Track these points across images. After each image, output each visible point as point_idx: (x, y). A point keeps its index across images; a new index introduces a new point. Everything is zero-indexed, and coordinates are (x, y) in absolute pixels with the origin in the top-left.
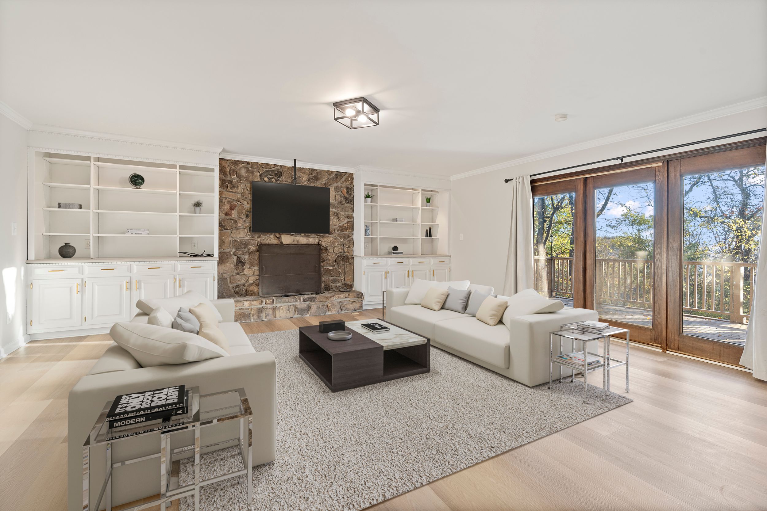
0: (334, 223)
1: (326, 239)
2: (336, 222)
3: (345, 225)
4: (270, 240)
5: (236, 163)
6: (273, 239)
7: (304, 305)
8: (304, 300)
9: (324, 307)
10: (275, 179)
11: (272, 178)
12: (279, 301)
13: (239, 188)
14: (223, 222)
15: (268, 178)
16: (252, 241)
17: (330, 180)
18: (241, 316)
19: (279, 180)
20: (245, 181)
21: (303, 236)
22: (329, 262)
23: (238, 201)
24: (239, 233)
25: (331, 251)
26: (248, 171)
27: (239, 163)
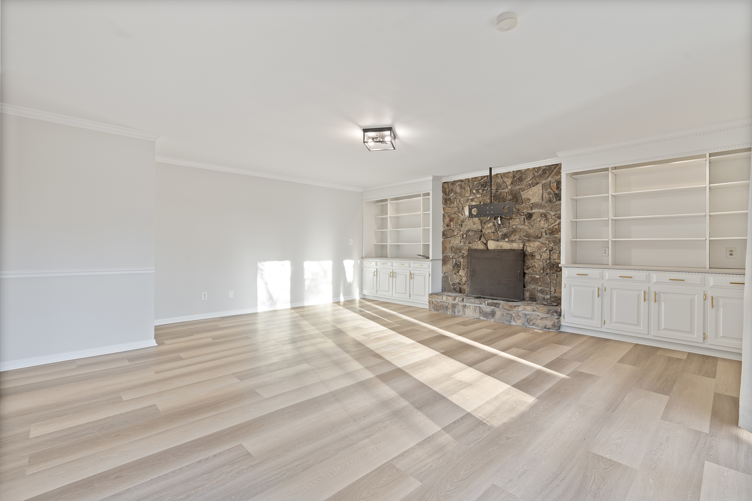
0: (542, 225)
1: (531, 244)
2: (544, 224)
3: (555, 227)
4: (478, 246)
5: (454, 183)
6: (480, 244)
7: (489, 309)
8: (489, 304)
9: (509, 315)
10: (481, 189)
11: (479, 189)
12: (467, 301)
13: (455, 203)
14: (445, 232)
15: (476, 190)
16: (464, 247)
17: (536, 178)
18: (441, 307)
19: (485, 190)
20: (459, 197)
21: (506, 242)
22: (535, 270)
23: (455, 213)
24: (455, 240)
25: (538, 257)
26: (461, 187)
27: (456, 183)
